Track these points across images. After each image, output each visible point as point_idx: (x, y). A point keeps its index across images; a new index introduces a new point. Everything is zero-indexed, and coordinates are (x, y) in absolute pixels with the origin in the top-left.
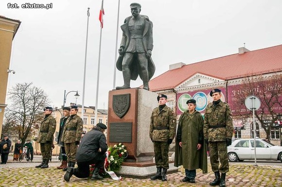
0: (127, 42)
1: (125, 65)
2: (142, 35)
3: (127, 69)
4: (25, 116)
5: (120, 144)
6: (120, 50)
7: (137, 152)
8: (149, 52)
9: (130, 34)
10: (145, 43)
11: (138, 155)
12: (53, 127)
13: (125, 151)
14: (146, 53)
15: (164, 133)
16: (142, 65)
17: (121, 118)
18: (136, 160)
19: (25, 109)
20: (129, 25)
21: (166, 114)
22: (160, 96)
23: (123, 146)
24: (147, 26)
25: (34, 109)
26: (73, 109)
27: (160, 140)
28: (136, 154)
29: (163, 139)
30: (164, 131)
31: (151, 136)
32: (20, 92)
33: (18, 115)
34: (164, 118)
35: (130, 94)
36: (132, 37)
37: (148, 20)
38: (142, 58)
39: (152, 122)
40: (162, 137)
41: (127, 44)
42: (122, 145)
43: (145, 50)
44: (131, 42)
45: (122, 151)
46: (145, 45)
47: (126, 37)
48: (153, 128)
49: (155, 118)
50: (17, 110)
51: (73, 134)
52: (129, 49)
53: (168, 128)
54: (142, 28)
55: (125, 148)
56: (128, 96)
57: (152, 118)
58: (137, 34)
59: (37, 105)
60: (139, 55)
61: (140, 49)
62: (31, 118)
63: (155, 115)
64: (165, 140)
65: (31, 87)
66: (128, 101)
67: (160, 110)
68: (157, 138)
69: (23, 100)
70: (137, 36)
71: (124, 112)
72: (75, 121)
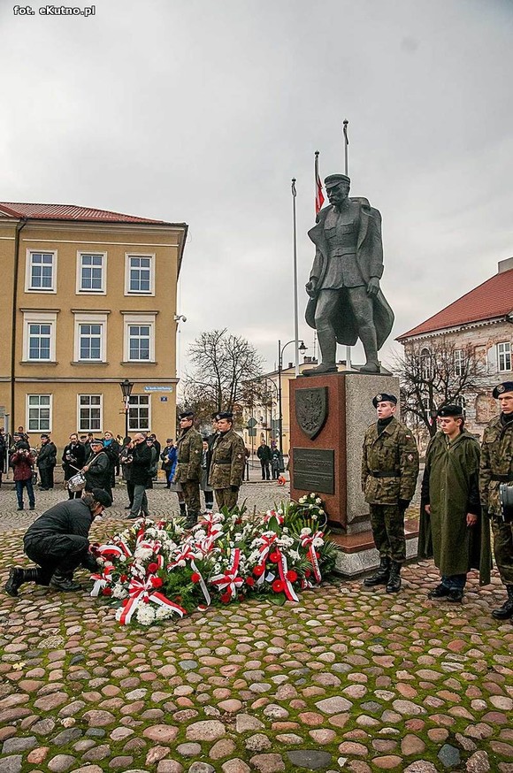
0: (324, 266)
1: (320, 319)
2: (356, 245)
3: (327, 328)
4: (220, 390)
5: (313, 495)
6: (309, 286)
7: (348, 514)
8: (372, 282)
9: (329, 247)
10: (362, 262)
11: (350, 520)
12: (197, 452)
13: (321, 512)
14: (366, 285)
15: (389, 485)
16: (360, 314)
17: (314, 438)
18: (345, 530)
19: (219, 378)
20: (326, 227)
21: (389, 442)
22: (379, 398)
23: (318, 500)
24: (365, 222)
25: (235, 376)
26: (222, 421)
27: (379, 502)
28: (346, 517)
29: (384, 499)
30: (387, 480)
31: (364, 488)
32: (209, 347)
33: (209, 388)
34: (387, 451)
35: (327, 388)
36: (334, 253)
37: (367, 208)
38: (357, 299)
39: (365, 458)
40: (383, 496)
41: (323, 271)
42: (316, 497)
43: (363, 280)
44: (331, 266)
45: (314, 511)
46: (363, 268)
47: (322, 255)
48: (367, 472)
49: (369, 449)
50: (207, 380)
51: (224, 471)
52: (328, 283)
53: (399, 474)
54: (355, 229)
55: (322, 505)
56: (324, 391)
57: (365, 447)
58: (343, 244)
59: (239, 368)
60: (351, 291)
61: (353, 278)
62: (232, 393)
63: (369, 441)
64: (391, 501)
65: (226, 336)
66: (324, 403)
67: (380, 430)
68: (371, 497)
69: (214, 362)
70: (345, 250)
71: (318, 428)
72: (227, 445)
